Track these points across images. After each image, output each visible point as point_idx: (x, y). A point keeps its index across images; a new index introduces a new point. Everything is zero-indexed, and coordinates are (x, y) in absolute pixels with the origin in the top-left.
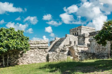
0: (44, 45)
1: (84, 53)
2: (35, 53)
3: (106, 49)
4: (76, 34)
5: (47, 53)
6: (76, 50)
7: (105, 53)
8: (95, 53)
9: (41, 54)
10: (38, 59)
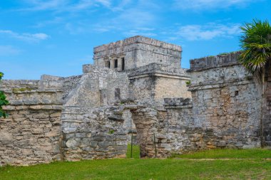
0: (49, 98)
1: (181, 129)
2: (16, 130)
3: (247, 115)
4: (116, 66)
5: (58, 127)
6: (155, 118)
7: (247, 127)
8: (211, 131)
9: (36, 130)
10: (26, 152)
